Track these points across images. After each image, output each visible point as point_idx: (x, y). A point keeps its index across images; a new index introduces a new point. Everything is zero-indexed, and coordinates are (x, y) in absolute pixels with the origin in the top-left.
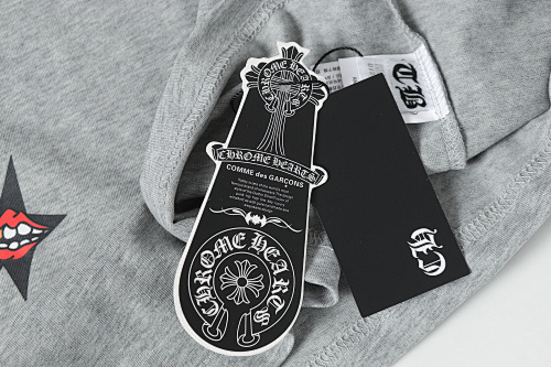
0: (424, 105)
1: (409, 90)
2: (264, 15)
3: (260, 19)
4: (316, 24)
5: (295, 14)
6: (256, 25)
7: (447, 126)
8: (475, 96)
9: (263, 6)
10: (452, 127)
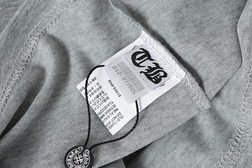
0: (165, 75)
1: (151, 69)
2: (33, 42)
3: (31, 46)
4: (74, 39)
5: (55, 35)
6: (29, 51)
7: (189, 84)
8: (199, 56)
9: (31, 36)
10: (192, 84)
